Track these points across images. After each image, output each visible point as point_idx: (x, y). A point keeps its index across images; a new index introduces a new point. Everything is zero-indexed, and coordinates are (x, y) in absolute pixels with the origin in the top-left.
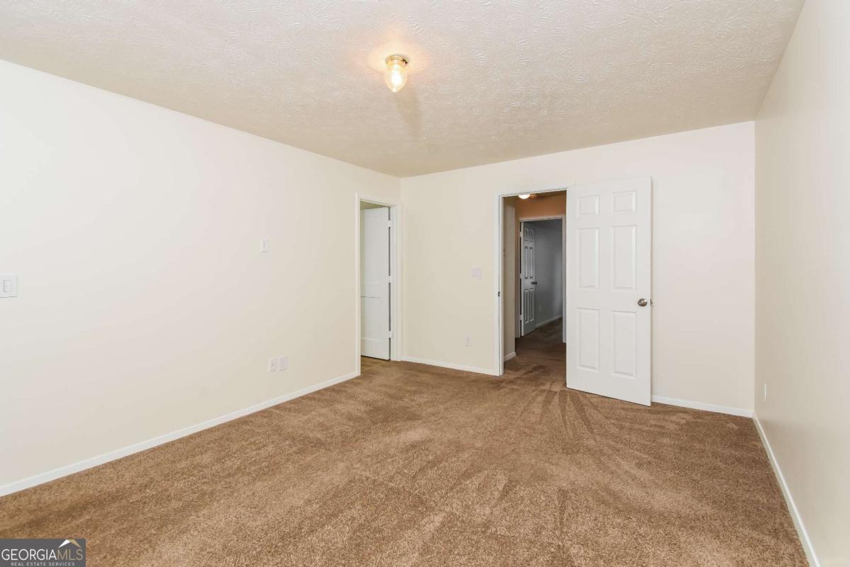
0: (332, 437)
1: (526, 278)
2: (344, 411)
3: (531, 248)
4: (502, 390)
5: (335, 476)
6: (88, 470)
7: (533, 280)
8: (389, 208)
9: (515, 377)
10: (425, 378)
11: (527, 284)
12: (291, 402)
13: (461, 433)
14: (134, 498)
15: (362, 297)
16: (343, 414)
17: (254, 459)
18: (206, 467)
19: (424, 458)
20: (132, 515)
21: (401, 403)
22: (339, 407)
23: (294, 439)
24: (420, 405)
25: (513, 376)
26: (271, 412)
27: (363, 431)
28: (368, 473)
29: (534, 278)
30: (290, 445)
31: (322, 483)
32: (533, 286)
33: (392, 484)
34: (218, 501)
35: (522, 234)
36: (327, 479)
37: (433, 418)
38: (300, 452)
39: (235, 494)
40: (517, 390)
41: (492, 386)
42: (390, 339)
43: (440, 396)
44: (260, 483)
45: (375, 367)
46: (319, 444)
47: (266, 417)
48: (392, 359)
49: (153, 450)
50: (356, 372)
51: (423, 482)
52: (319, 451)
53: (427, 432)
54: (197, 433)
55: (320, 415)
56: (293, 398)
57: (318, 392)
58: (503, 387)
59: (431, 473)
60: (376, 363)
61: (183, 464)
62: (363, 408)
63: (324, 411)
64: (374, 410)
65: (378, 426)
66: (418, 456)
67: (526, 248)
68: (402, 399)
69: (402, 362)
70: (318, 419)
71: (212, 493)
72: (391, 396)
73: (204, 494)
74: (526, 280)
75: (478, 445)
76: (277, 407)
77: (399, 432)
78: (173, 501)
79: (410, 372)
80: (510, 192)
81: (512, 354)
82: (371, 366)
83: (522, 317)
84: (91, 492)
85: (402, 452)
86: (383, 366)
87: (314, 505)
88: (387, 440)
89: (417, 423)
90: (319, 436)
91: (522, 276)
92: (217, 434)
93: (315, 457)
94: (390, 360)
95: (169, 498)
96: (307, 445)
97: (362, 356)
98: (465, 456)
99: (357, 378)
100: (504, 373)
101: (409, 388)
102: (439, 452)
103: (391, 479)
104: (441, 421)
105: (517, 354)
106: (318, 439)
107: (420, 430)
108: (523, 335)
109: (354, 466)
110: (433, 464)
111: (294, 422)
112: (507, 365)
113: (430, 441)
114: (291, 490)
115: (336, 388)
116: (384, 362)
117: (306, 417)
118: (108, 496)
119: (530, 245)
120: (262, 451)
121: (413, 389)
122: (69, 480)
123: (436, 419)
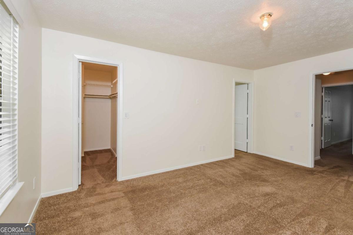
0: (227, 182)
1: (326, 117)
2: (230, 171)
3: (329, 101)
4: (315, 176)
5: (232, 199)
6: (145, 176)
7: (330, 119)
8: (248, 84)
9: (322, 170)
10: (267, 163)
11: (326, 121)
12: (207, 164)
13: (294, 194)
14: (160, 189)
15: (235, 123)
16: (230, 173)
17: (197, 184)
18: (181, 183)
19: (275, 202)
20: (160, 195)
21: (257, 173)
22: (228, 169)
23: (211, 179)
24: (267, 175)
25: (321, 169)
26: (200, 167)
27: (241, 182)
28: (247, 202)
29: (331, 117)
30: (210, 181)
31: (226, 201)
32: (330, 122)
33: (260, 210)
34: (187, 197)
35: (323, 94)
36: (228, 199)
37: (276, 183)
38: (215, 185)
39: (193, 196)
40: (325, 177)
41: (308, 172)
42: (247, 143)
43: (277, 173)
44: (201, 194)
45: (240, 155)
46: (222, 184)
47: (198, 168)
48: (248, 152)
49: (163, 173)
50: (232, 156)
51: (276, 213)
52: (222, 186)
53: (274, 189)
54: (176, 170)
55: (220, 171)
56: (208, 162)
57: (217, 162)
58: (315, 174)
59: (280, 209)
60: (241, 153)
61: (173, 181)
62: (238, 172)
63: (221, 170)
64: (244, 174)
65: (247, 181)
66: (271, 200)
67: (326, 101)
68: (257, 171)
69: (253, 154)
70: (219, 173)
71: (185, 193)
72: (251, 169)
73: (182, 194)
74: (326, 119)
75: (306, 201)
76: (202, 165)
77: (258, 186)
78: (172, 194)
79: (258, 159)
80: (319, 72)
81: (319, 157)
82: (239, 154)
83: (323, 138)
84: (147, 184)
85: (262, 196)
86: (244, 154)
87: (225, 209)
88: (253, 188)
89: (267, 184)
90: (221, 180)
91: (323, 116)
92: (183, 171)
93: (221, 189)
94: (247, 152)
95: (170, 192)
96: (217, 183)
97: (235, 149)
98: (299, 205)
99: (233, 158)
100: (315, 167)
101: (260, 167)
102: (282, 201)
103: (259, 207)
104: (280, 185)
105: (321, 158)
106: (221, 181)
107: (270, 188)
108: (323, 147)
109: (240, 197)
110: (281, 205)
111: (210, 172)
112: (316, 163)
113: (276, 194)
114: (213, 200)
115: (225, 161)
116: (245, 153)
117: (214, 171)
118: (152, 187)
119: (328, 99)
120: (199, 182)
121: (262, 167)
122: (141, 178)
123: (277, 183)
